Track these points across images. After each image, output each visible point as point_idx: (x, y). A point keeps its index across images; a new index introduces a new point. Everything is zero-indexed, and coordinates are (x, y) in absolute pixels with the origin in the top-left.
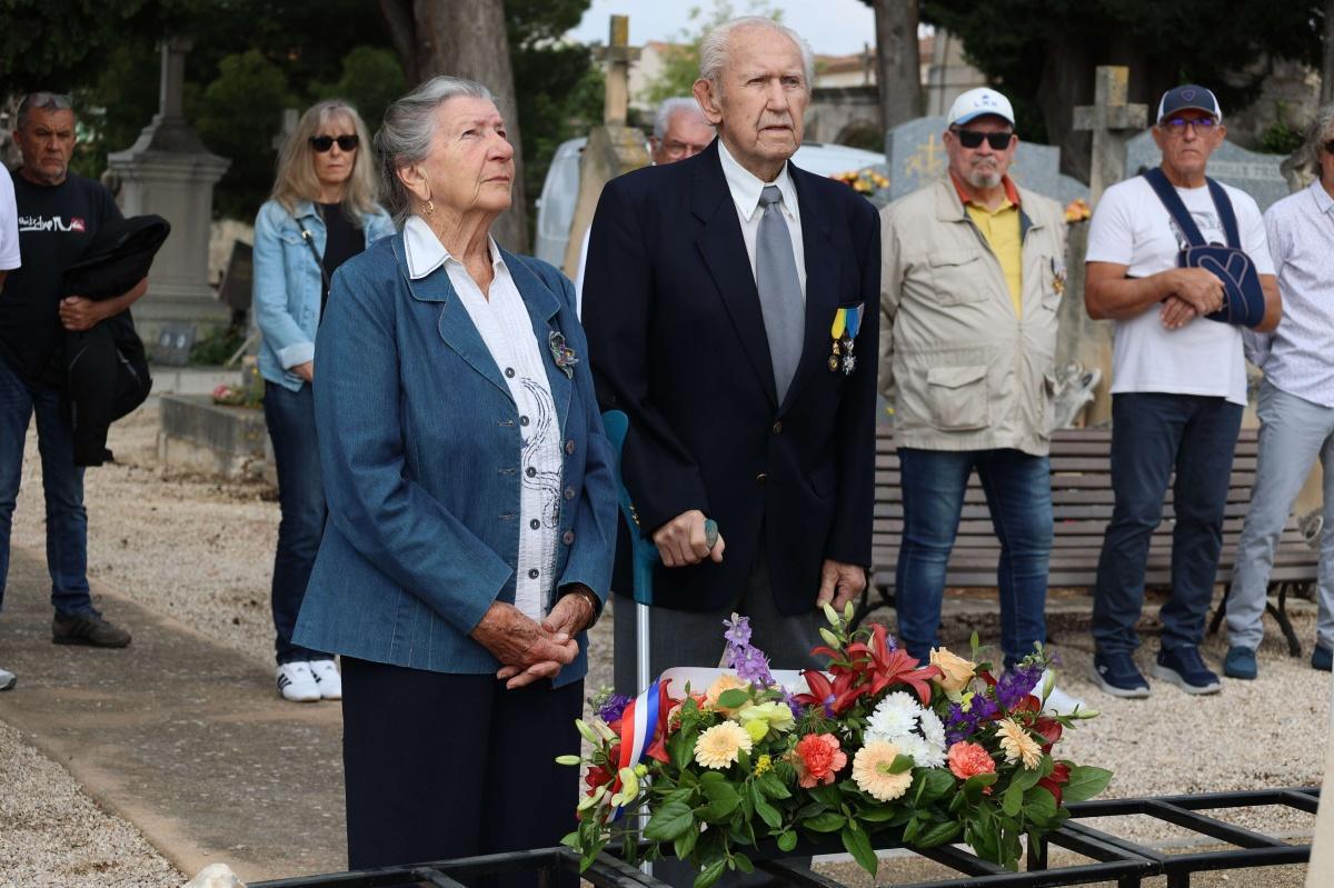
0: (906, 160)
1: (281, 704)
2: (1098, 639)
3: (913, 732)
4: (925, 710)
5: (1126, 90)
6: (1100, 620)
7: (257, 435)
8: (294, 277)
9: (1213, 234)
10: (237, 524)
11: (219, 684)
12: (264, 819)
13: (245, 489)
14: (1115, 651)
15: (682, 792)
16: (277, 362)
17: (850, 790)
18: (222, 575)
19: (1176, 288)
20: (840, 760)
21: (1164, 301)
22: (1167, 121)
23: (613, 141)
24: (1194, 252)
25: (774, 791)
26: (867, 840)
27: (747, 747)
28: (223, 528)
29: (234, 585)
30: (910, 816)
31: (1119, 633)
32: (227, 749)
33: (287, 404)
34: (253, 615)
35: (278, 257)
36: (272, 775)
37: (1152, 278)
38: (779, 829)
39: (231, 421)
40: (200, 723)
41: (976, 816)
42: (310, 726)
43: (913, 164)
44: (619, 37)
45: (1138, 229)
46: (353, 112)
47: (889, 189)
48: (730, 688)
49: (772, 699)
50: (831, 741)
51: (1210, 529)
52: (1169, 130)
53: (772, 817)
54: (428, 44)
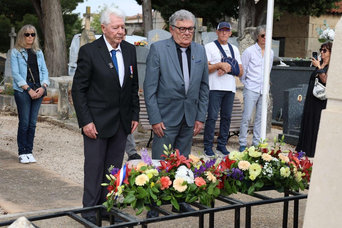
0: (151, 39)
1: (20, 164)
2: (205, 145)
3: (187, 175)
4: (189, 170)
5: (202, 23)
6: (205, 141)
7: (8, 100)
8: (20, 65)
9: (229, 55)
10: (5, 121)
11: (5, 160)
12: (19, 193)
13: (6, 113)
14: (208, 147)
15: (132, 191)
16: (17, 85)
17: (172, 190)
18: (3, 133)
19: (221, 67)
20: (170, 183)
21: (218, 70)
22: (220, 30)
23: (87, 34)
24: (225, 59)
25: (155, 191)
26: (176, 201)
27: (148, 180)
28: (2, 122)
29: (6, 135)
30: (187, 196)
31: (209, 143)
32: (9, 176)
33: (20, 95)
34: (11, 143)
35: (17, 61)
36: (20, 182)
37: (215, 64)
38: (156, 200)
39: (2, 98)
40: (2, 169)
41: (202, 195)
42: (27, 170)
43: (153, 40)
44: (88, 11)
45: (212, 54)
46: (34, 28)
47: (148, 45)
48: (143, 166)
49: (153, 168)
50: (168, 178)
51: (228, 120)
52: (220, 32)
53: (155, 197)
54: (44, 13)
